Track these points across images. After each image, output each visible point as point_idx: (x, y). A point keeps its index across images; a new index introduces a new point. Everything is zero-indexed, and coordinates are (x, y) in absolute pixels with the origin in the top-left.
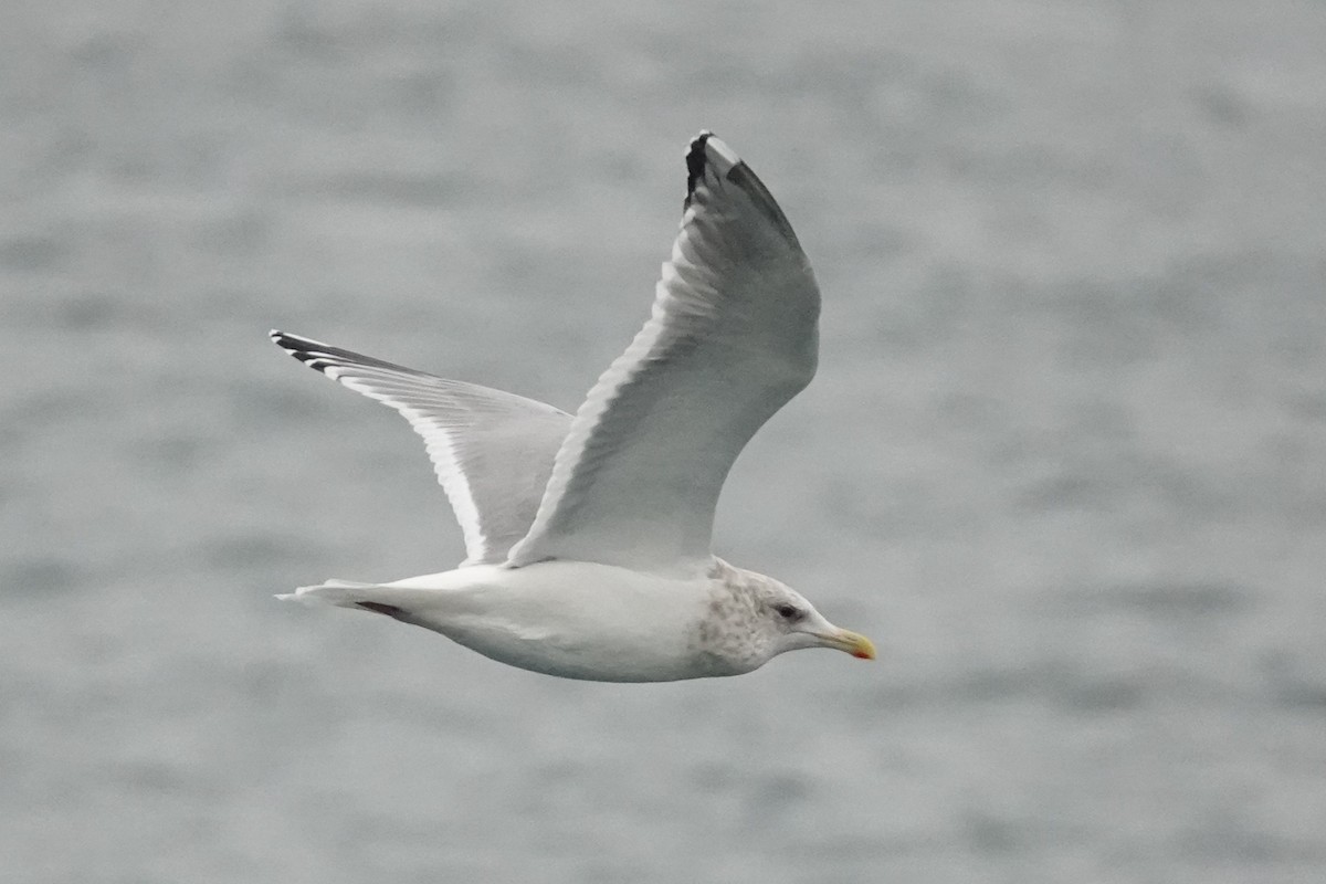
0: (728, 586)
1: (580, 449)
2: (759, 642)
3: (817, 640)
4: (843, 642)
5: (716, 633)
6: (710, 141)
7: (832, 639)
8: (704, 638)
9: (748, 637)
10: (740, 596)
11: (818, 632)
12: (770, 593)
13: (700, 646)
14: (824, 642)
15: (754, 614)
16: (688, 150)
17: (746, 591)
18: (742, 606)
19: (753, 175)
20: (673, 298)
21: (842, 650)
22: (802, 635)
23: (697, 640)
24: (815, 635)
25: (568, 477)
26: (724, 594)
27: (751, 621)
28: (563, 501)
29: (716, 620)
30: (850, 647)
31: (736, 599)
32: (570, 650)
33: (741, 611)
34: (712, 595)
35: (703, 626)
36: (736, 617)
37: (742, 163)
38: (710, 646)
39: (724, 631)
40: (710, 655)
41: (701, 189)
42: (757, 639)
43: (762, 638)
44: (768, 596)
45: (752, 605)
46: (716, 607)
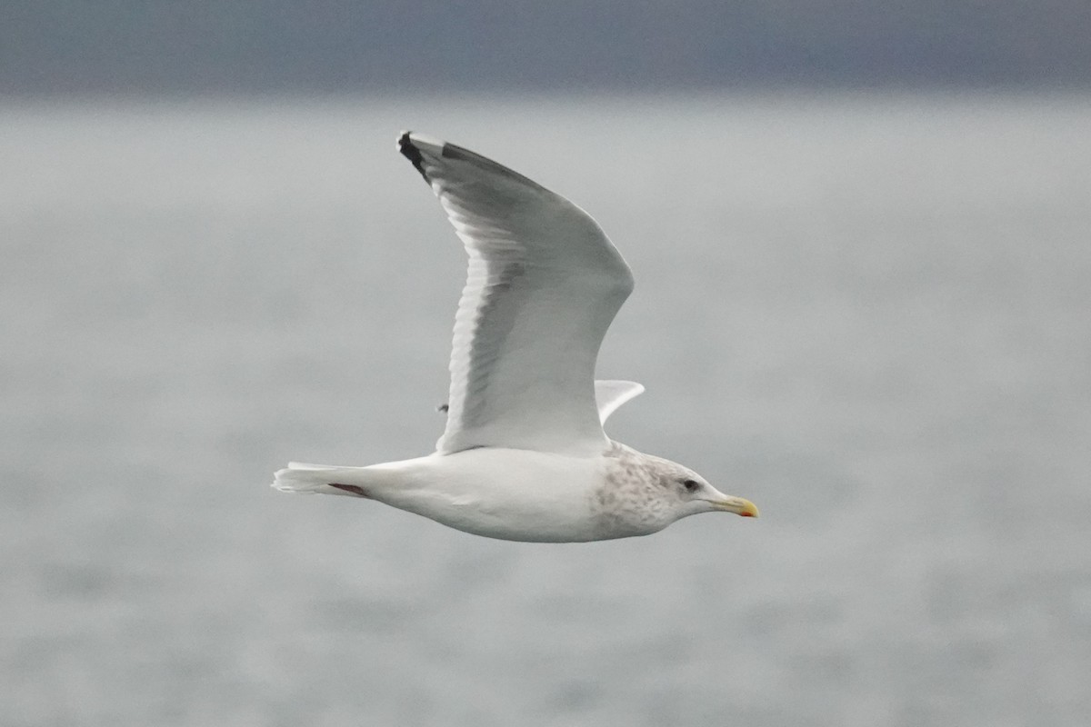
0: (622, 464)
1: (468, 360)
2: (657, 508)
3: (710, 505)
4: (733, 506)
5: (612, 498)
6: (411, 136)
7: (723, 504)
8: (602, 502)
9: (645, 504)
10: (633, 471)
11: (713, 499)
12: (671, 471)
13: (600, 510)
14: (717, 507)
15: (650, 485)
16: (399, 147)
17: (641, 468)
18: (635, 478)
19: (463, 149)
20: (477, 240)
21: (731, 512)
22: (699, 502)
23: (597, 504)
24: (711, 501)
25: (464, 383)
26: (617, 468)
27: (647, 492)
28: (468, 402)
29: (610, 489)
30: (738, 510)
31: (629, 473)
32: (492, 513)
33: (635, 483)
34: (607, 469)
35: (600, 492)
36: (630, 487)
37: (448, 144)
38: (609, 508)
39: (619, 496)
40: (611, 515)
41: (429, 169)
42: (656, 505)
43: (661, 505)
44: (669, 473)
45: (647, 478)
46: (611, 478)
